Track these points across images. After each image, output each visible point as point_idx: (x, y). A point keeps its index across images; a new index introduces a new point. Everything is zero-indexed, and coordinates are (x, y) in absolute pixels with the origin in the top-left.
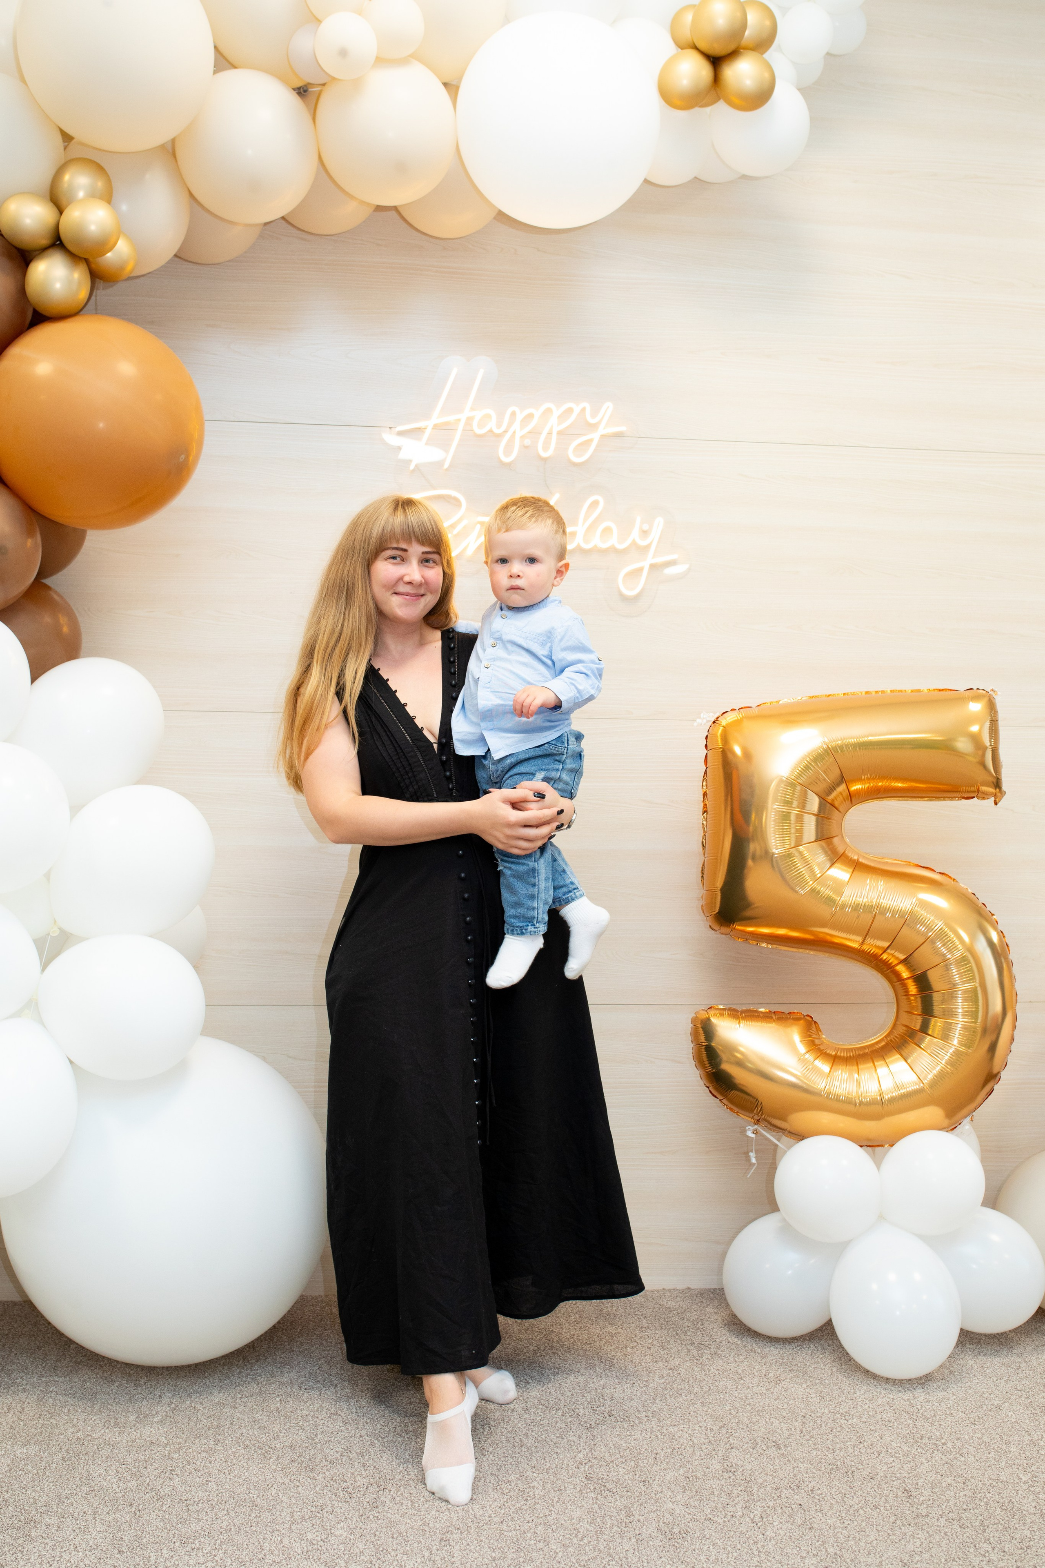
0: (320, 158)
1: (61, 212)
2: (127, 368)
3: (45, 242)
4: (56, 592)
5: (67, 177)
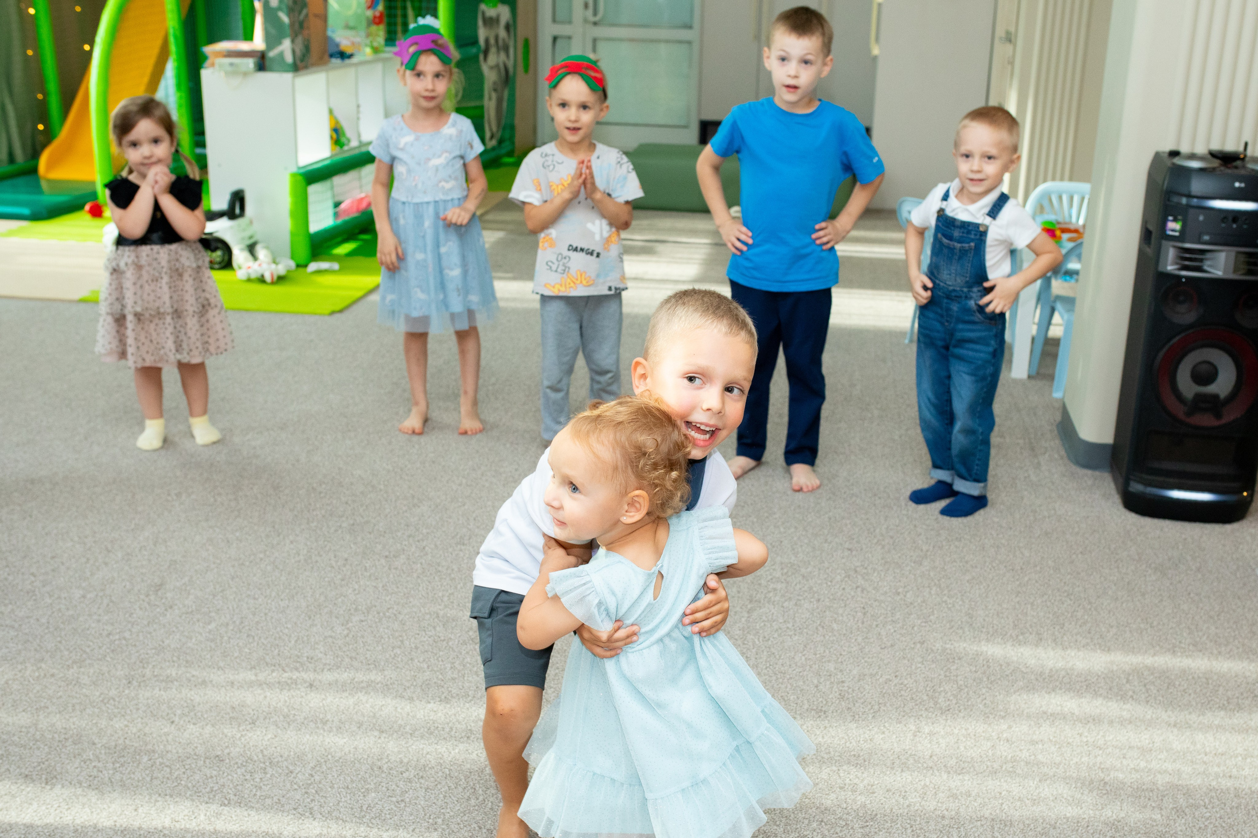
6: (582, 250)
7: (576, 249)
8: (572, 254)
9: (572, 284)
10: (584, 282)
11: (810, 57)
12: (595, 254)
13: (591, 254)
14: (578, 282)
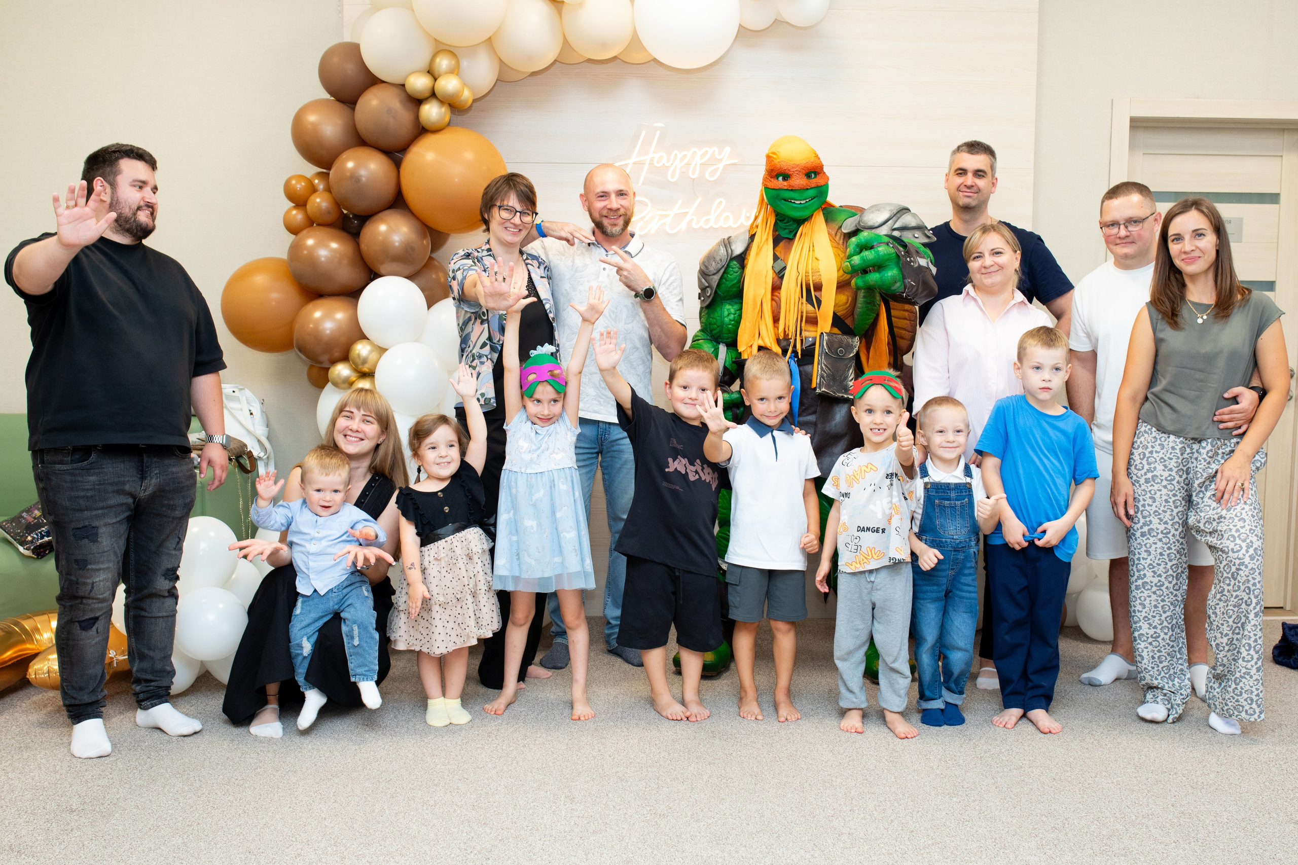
0: (564, 36)
1: (436, 80)
2: (469, 156)
3: (427, 95)
4: (437, 261)
5: (438, 60)
6: (868, 529)
7: (863, 530)
8: (860, 534)
9: (865, 560)
10: (875, 557)
11: (1059, 366)
12: (881, 531)
13: (877, 531)
14: (870, 557)
